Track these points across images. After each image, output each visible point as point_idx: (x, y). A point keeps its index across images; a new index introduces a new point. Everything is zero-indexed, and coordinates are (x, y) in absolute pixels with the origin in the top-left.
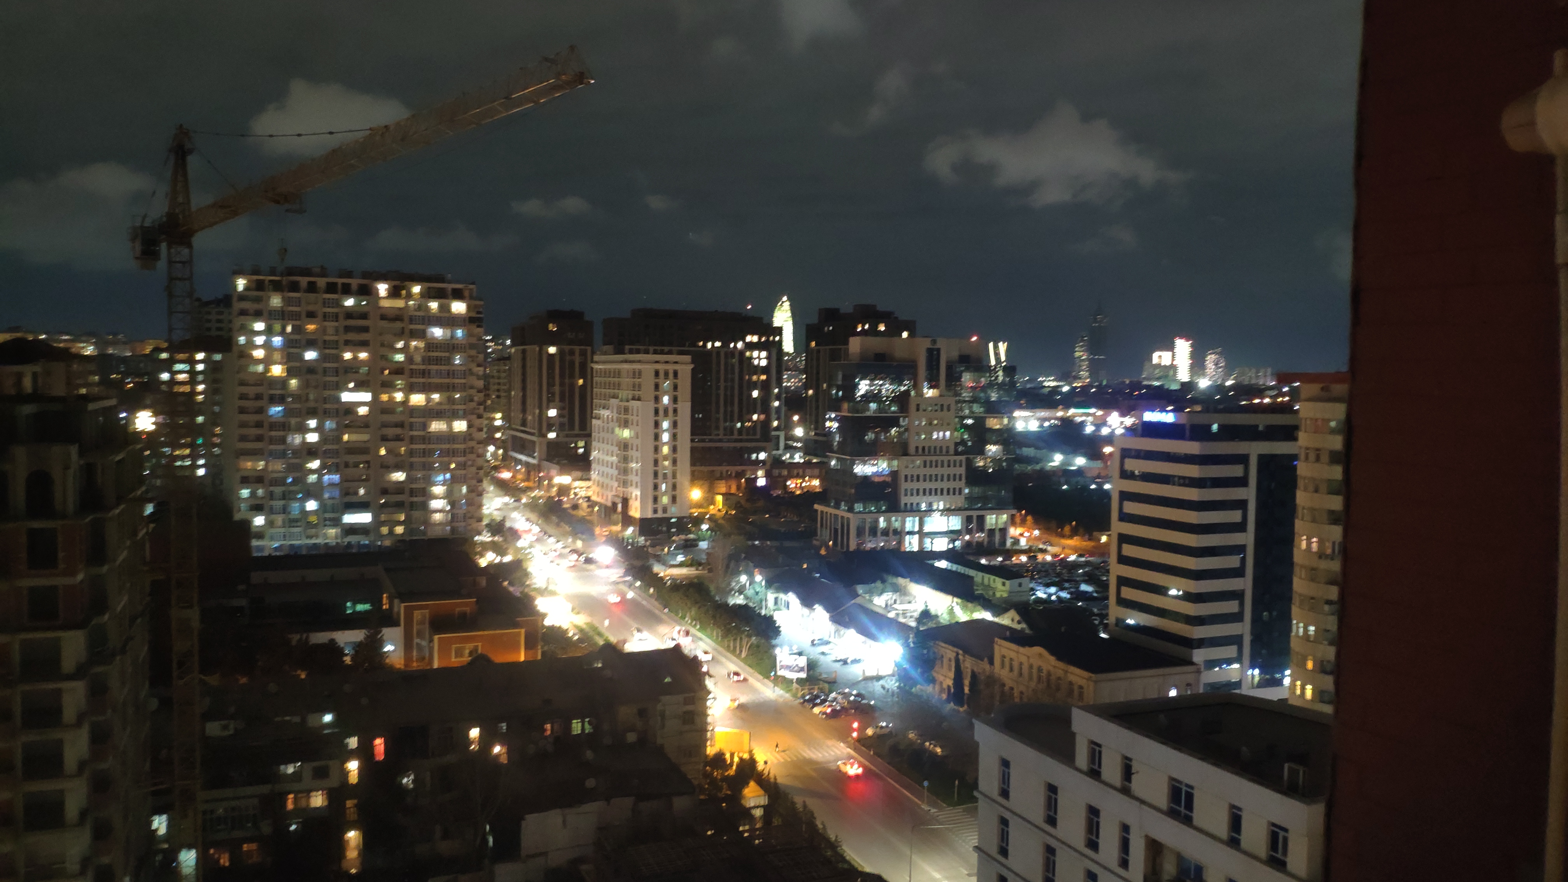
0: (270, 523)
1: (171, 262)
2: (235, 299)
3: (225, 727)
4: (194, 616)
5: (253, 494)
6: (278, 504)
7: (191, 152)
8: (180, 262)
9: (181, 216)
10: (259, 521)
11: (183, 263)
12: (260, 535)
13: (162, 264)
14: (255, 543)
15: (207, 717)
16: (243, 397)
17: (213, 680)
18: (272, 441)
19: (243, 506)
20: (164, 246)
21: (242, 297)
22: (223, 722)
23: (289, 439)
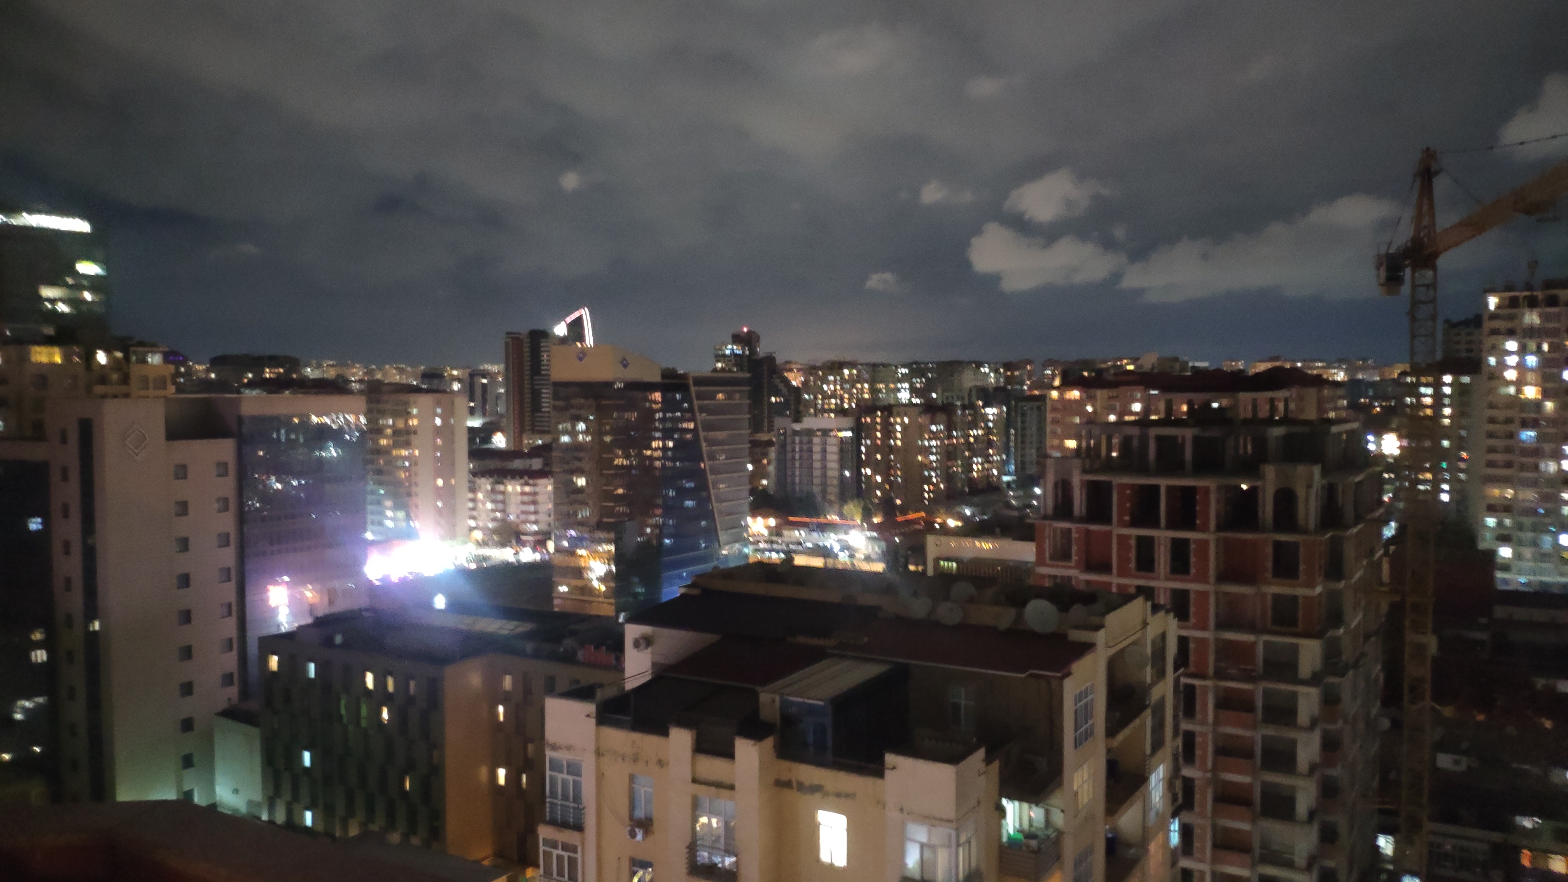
0: (1518, 556)
1: (1414, 286)
2: (1485, 317)
3: (1457, 762)
4: (1432, 643)
5: (1500, 524)
6: (1528, 535)
7: (1437, 173)
8: (1424, 285)
9: (1426, 240)
10: (1505, 552)
11: (1427, 286)
12: (1506, 567)
13: (1406, 289)
14: (1499, 575)
15: (1441, 747)
16: (1492, 420)
17: (1448, 712)
18: (1523, 468)
19: (1488, 535)
20: (1408, 272)
21: (1494, 316)
22: (1456, 757)
23: (1542, 466)
